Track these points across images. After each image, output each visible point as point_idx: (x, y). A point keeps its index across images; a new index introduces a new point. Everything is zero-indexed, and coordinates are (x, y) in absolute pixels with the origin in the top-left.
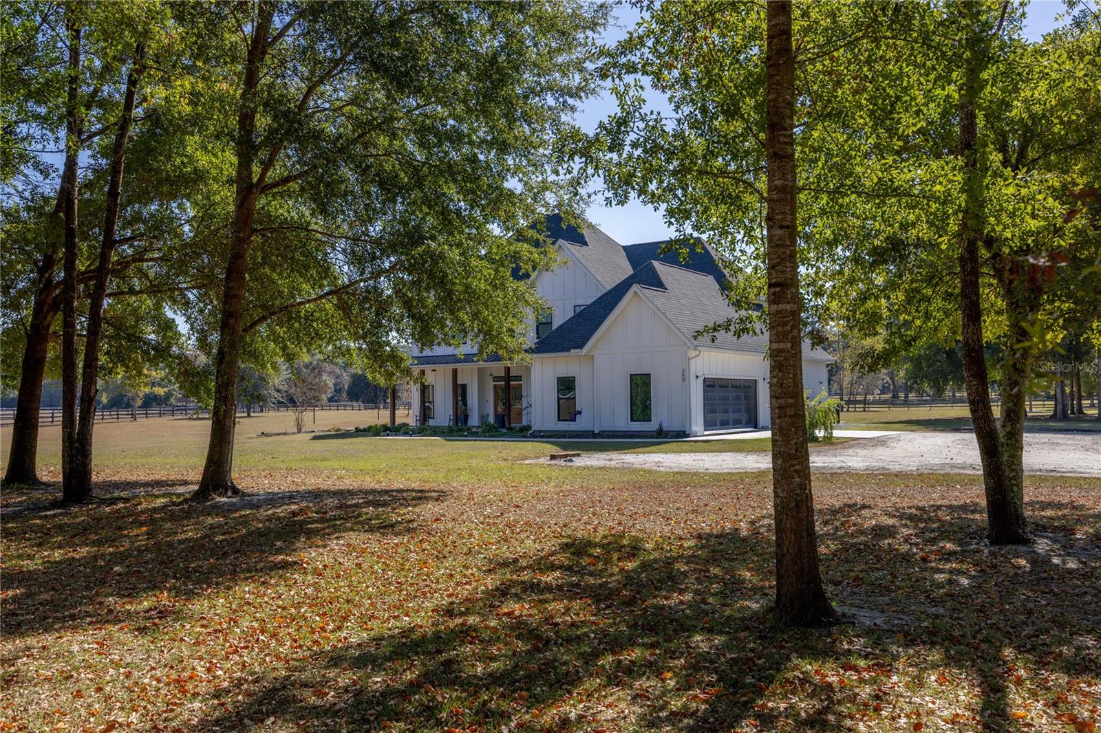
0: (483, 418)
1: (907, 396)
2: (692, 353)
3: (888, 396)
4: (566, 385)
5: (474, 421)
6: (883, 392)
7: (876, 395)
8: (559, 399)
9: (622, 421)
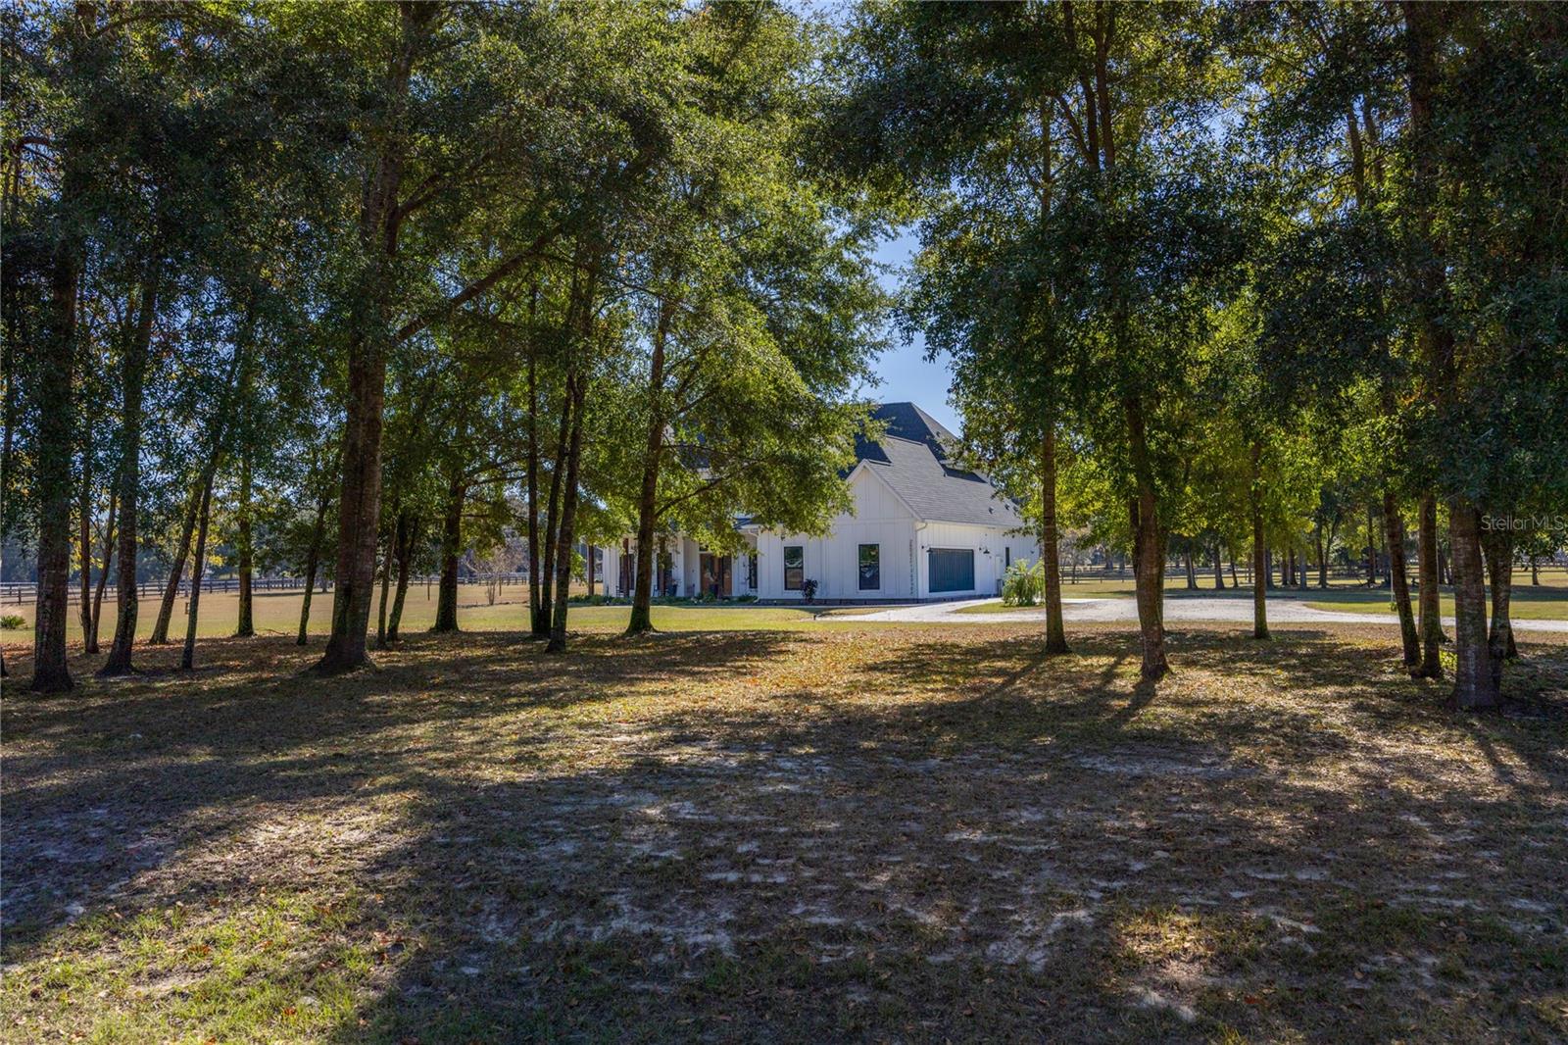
0: (689, 589)
1: (1122, 567)
2: (920, 525)
3: (1100, 567)
4: (793, 554)
5: (681, 592)
6: (1094, 562)
7: (1087, 566)
8: (786, 569)
9: (852, 589)
